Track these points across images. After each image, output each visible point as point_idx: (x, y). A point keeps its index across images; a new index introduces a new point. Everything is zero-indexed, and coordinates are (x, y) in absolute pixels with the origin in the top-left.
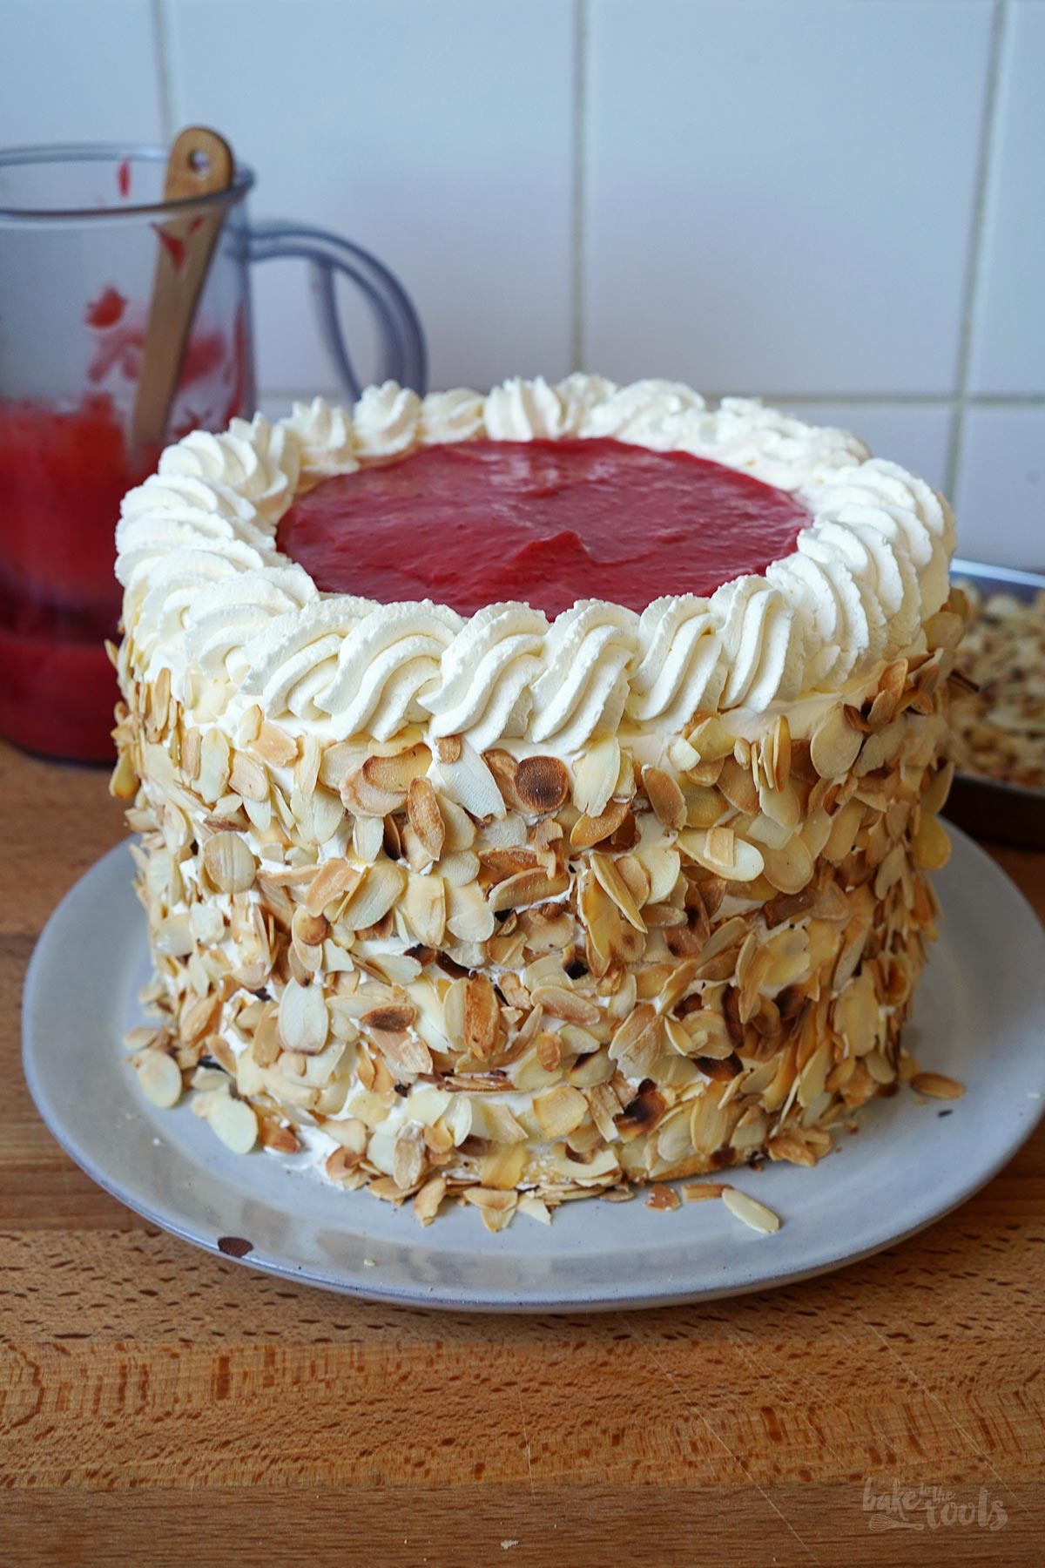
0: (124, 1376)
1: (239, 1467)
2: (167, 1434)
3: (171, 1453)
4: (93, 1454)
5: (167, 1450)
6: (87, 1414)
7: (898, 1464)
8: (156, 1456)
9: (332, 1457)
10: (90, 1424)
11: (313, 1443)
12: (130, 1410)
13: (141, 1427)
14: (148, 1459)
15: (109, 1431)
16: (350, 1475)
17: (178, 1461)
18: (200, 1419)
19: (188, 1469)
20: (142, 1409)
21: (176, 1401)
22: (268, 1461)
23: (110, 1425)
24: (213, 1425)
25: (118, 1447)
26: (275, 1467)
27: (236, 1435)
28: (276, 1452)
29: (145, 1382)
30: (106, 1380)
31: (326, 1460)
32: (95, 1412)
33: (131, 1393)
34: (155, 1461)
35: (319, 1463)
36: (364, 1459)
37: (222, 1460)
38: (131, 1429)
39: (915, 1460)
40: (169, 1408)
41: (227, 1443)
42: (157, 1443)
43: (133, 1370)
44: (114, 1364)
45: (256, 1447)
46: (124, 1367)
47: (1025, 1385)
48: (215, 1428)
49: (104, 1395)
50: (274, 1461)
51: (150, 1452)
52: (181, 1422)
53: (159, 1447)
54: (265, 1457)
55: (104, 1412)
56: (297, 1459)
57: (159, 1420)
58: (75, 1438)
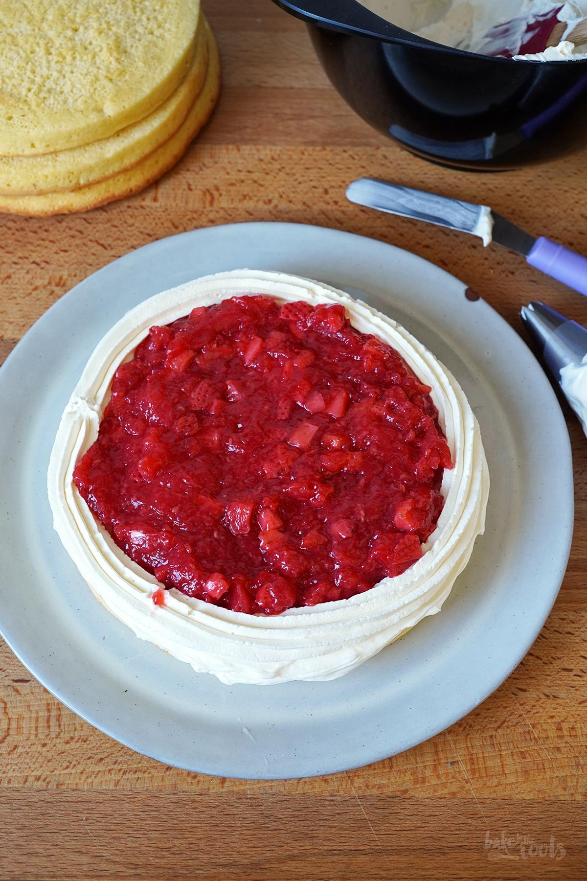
0: (49, 710)
1: (108, 777)
2: (73, 752)
3: (75, 766)
4: (37, 765)
5: (73, 764)
6: (32, 737)
7: (427, 784)
8: (67, 767)
9: (153, 771)
10: (34, 744)
11: (143, 761)
12: (53, 735)
13: (60, 747)
14: (64, 769)
15: (44, 749)
16: (160, 784)
17: (78, 771)
18: (88, 742)
19: (84, 777)
20: (59, 734)
21: (75, 730)
22: (121, 773)
23: (44, 745)
24: (94, 747)
25: (49, 761)
26: (125, 777)
27: (106, 754)
28: (125, 767)
29: (59, 715)
30: (40, 714)
31: (149, 773)
32: (36, 735)
33: (53, 722)
34: (67, 771)
35: (146, 775)
36: (168, 773)
37: (99, 771)
38: (54, 748)
39: (434, 781)
40: (72, 735)
41: (102, 759)
42: (68, 759)
43: (53, 707)
44: (43, 702)
45: (116, 762)
46: (48, 704)
47: (496, 731)
48: (95, 749)
49: (40, 725)
50: (124, 773)
51: (65, 764)
52: (78, 744)
53: (69, 762)
54: (120, 770)
55: (41, 736)
56: (136, 772)
57: (67, 743)
58: (28, 754)
